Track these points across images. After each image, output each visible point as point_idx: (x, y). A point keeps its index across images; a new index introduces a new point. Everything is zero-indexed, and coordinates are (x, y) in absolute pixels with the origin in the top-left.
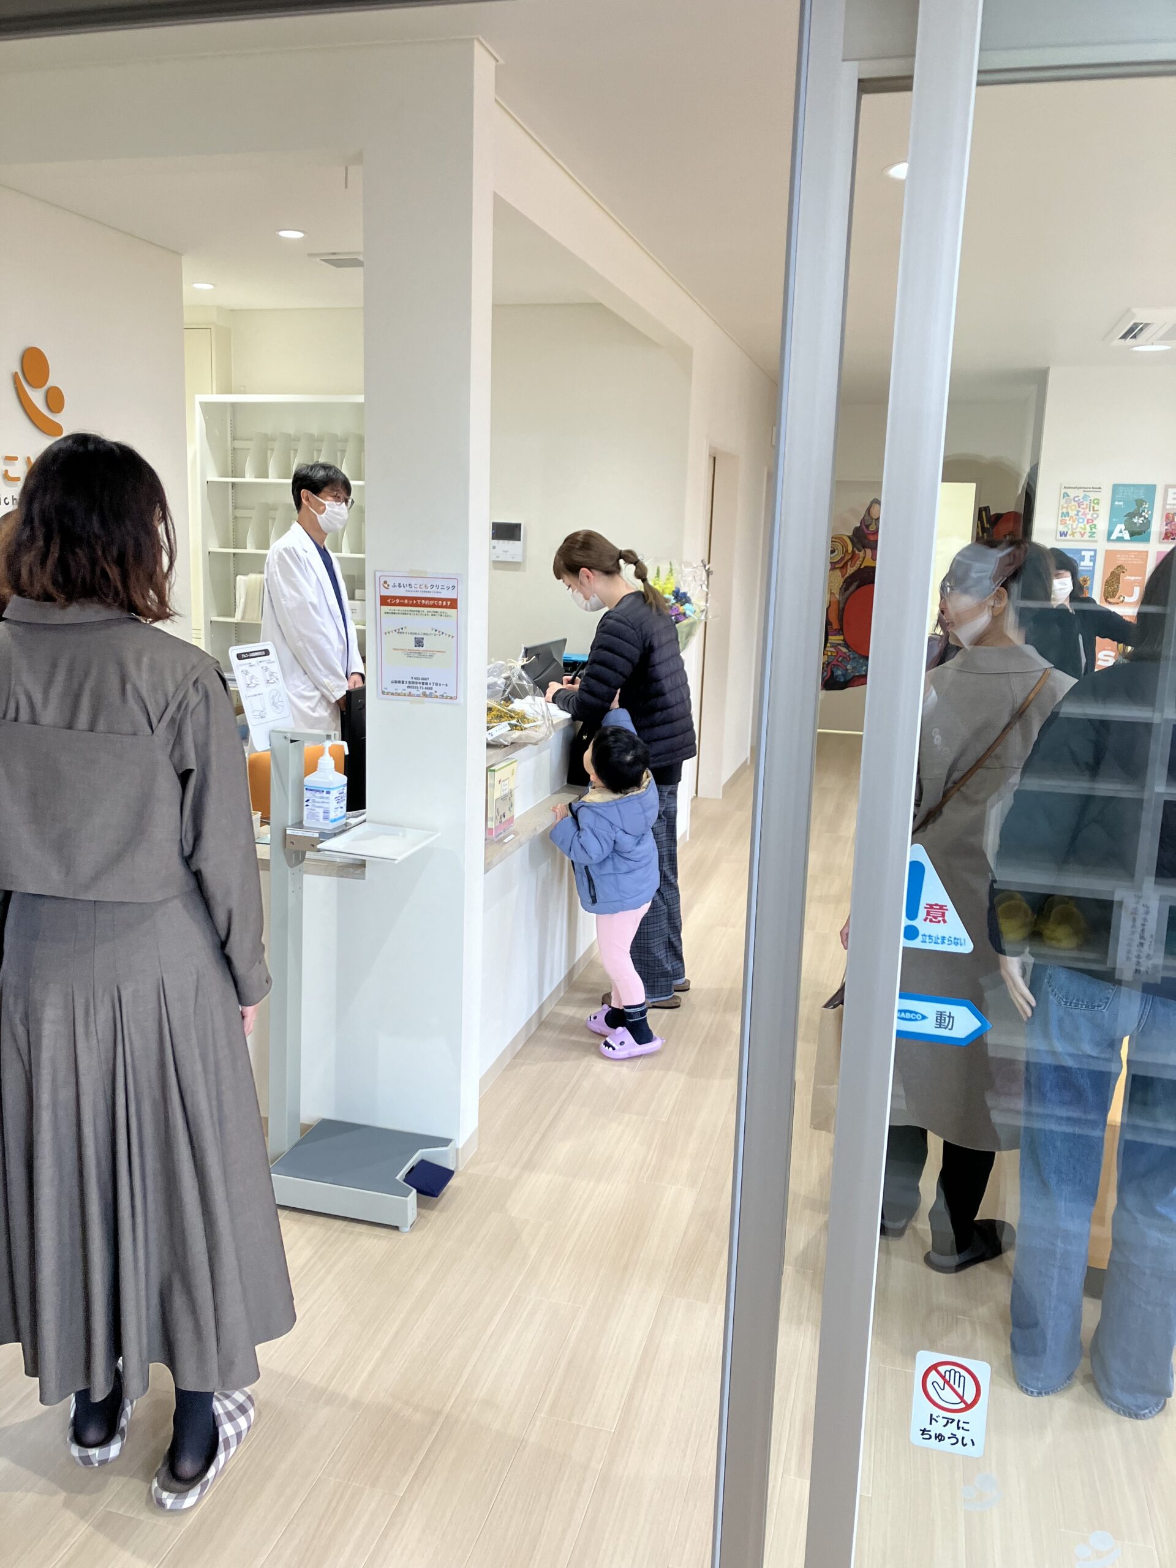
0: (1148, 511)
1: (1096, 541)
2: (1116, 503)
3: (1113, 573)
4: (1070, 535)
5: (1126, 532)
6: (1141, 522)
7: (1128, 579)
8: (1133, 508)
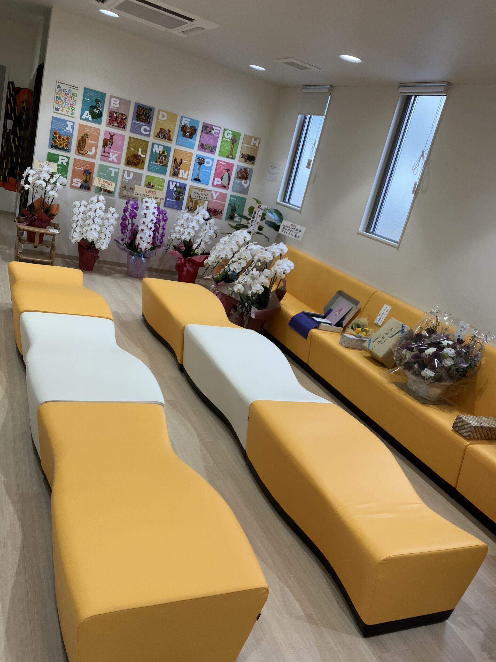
1: (74, 118)
2: (86, 98)
3: (82, 137)
4: (61, 111)
5: (90, 116)
6: (98, 112)
7: (90, 142)
8: (94, 104)
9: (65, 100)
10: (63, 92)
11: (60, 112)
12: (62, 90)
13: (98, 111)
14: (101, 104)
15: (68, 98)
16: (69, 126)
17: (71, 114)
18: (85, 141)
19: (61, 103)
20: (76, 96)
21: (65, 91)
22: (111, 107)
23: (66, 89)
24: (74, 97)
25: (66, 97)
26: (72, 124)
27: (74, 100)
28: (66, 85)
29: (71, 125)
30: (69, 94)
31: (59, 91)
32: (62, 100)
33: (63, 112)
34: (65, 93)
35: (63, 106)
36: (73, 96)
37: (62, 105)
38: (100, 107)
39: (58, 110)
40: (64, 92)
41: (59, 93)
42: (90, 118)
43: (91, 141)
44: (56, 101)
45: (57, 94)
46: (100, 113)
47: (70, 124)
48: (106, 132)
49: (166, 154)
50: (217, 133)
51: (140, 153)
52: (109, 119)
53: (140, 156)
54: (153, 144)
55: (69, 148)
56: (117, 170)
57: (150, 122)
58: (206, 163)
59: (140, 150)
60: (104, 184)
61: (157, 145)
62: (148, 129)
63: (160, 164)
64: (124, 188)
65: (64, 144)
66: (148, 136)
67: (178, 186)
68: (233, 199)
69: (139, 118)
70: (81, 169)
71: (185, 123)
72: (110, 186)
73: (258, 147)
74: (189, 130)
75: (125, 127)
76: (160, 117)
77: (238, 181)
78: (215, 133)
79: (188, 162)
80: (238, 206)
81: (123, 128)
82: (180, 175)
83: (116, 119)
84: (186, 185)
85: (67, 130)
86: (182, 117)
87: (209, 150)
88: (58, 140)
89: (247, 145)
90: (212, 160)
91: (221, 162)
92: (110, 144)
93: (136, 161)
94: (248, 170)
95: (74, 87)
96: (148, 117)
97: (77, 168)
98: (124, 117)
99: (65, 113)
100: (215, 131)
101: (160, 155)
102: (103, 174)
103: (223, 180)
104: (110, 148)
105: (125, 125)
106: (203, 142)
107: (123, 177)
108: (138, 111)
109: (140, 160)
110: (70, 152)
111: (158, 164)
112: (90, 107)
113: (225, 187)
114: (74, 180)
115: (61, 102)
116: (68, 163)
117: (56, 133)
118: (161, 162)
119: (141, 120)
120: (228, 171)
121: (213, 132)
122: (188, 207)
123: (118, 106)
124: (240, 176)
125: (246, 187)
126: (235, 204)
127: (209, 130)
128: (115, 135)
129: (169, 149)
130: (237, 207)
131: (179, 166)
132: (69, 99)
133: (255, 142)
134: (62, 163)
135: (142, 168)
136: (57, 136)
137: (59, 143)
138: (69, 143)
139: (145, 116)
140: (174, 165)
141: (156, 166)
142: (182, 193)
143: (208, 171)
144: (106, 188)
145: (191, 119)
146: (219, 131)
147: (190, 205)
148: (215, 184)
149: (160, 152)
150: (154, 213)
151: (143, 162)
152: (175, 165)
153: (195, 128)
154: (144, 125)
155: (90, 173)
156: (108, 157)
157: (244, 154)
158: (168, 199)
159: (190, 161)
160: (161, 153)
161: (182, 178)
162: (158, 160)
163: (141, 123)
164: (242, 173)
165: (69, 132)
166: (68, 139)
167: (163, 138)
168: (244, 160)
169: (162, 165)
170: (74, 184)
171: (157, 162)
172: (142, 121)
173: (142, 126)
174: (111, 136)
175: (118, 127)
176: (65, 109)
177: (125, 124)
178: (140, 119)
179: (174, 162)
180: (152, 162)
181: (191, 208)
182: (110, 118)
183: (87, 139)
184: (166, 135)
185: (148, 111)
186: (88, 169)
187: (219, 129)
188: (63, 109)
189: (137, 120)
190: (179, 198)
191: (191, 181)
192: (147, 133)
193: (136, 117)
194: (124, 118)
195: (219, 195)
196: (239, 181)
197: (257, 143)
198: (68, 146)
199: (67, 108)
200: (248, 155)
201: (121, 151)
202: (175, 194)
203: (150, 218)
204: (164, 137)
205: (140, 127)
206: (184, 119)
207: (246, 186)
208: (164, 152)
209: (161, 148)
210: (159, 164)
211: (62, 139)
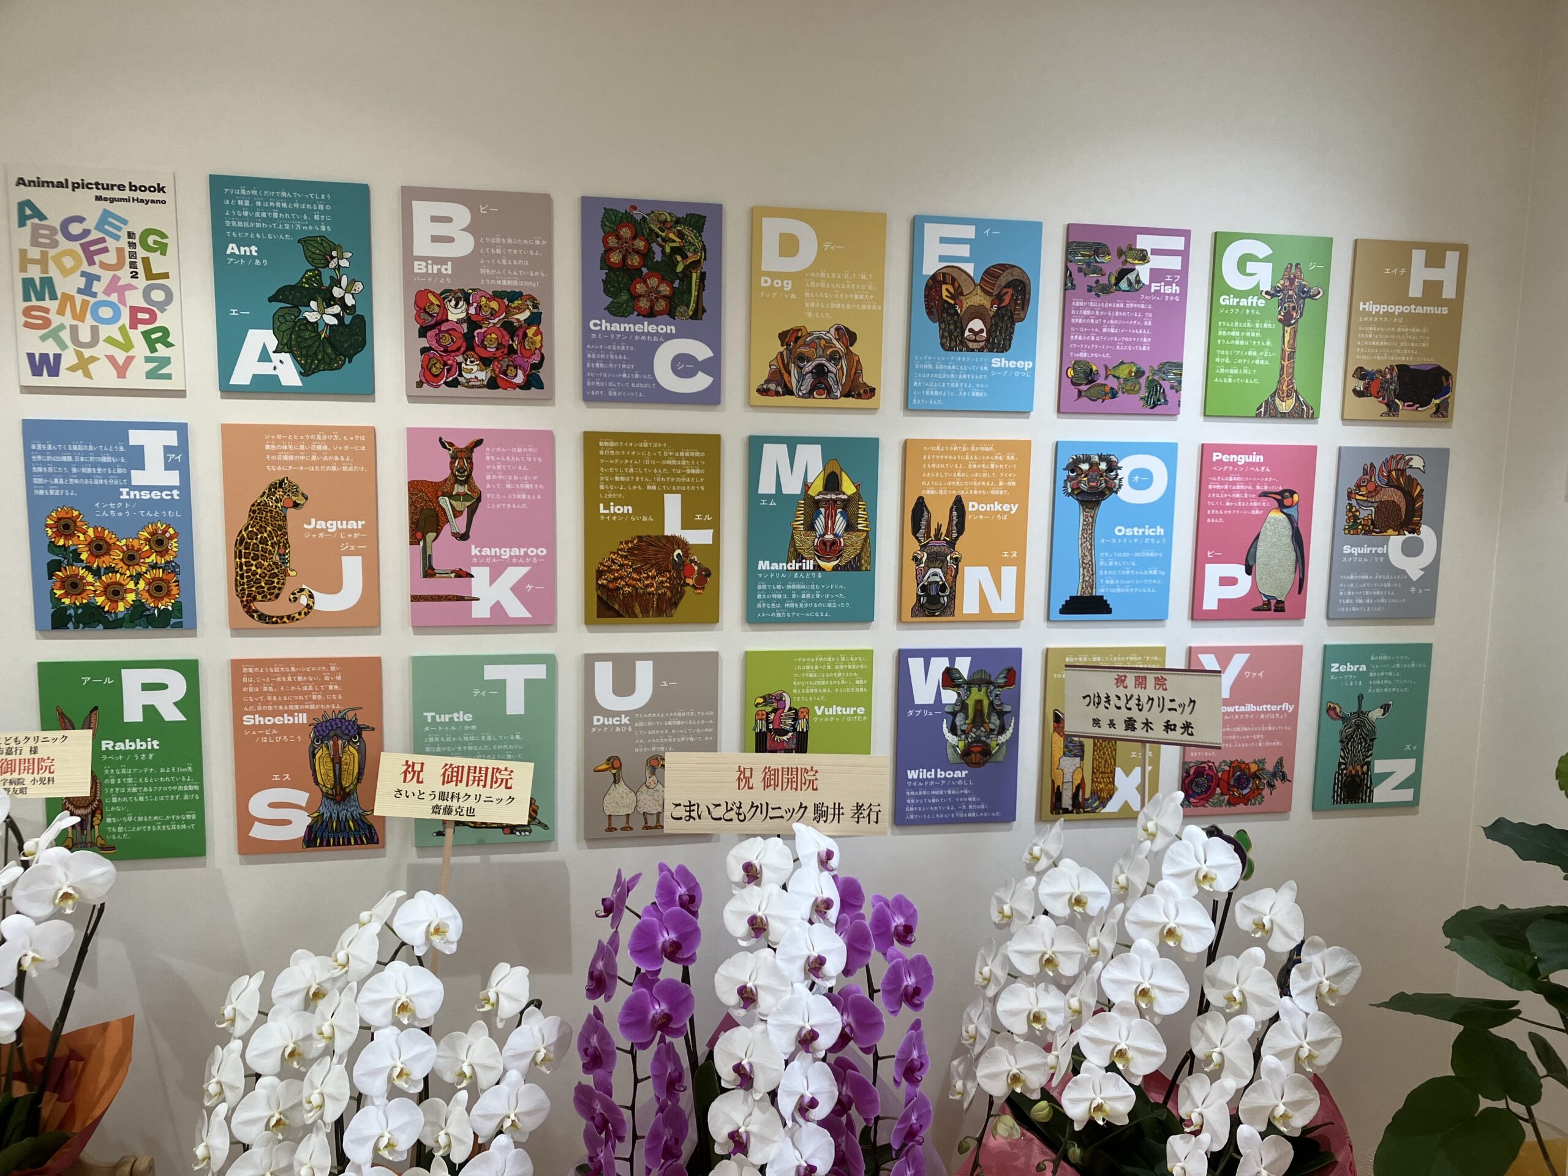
0: (352, 282)
1: (181, 394)
2: (232, 249)
3: (258, 511)
4: (73, 369)
5: (286, 357)
6: (334, 321)
7: (315, 530)
8: (295, 271)
9: (87, 291)
10: (64, 244)
11: (66, 378)
12: (52, 230)
13: (337, 309)
14: (344, 263)
15: (106, 276)
16: (154, 458)
17: (151, 375)
18: (282, 529)
19: (68, 320)
20: (163, 249)
21: (75, 229)
22: (419, 267)
23: (80, 219)
24: (146, 261)
25: (95, 270)
26: (171, 438)
27: (150, 275)
28: (75, 186)
29: (167, 449)
30: (111, 243)
31: (35, 243)
32: (68, 298)
33: (88, 374)
34: (76, 246)
35: (85, 336)
36: (141, 253)
37: (74, 330)
38: (344, 281)
39: (54, 372)
40: (70, 237)
41: (35, 253)
42: (288, 372)
43: (321, 524)
44: (27, 312)
45: (25, 261)
46: (348, 319)
47: (154, 444)
48: (415, 436)
49: (848, 488)
50: (1172, 272)
51: (672, 526)
52: (424, 351)
53: (676, 542)
54: (755, 446)
55: (178, 606)
56: (539, 672)
57: (706, 304)
58: (1125, 482)
59: (673, 505)
60: (450, 788)
61: (784, 448)
62: (701, 351)
63: (821, 563)
64: (609, 775)
65: (142, 584)
66: (711, 398)
67: (965, 675)
68: (1343, 669)
69: (624, 297)
70: (287, 720)
71: (942, 258)
72: (500, 792)
73: (1456, 305)
74: (978, 299)
75: (542, 373)
76: (771, 260)
77: (1355, 549)
78: (1157, 275)
79: (1006, 507)
80: (1386, 708)
81: (525, 386)
82: (969, 604)
83: (469, 337)
84: (1017, 653)
85: (140, 488)
86: (917, 226)
87: (1136, 397)
88: (88, 568)
89: (1383, 309)
90: (1167, 453)
91: (1226, 458)
92: (457, 514)
93: (655, 582)
94: (1417, 462)
95: (133, 188)
96: (686, 276)
97: (258, 720)
98: (521, 310)
99: (103, 375)
100: (1157, 262)
101: (813, 506)
102: (446, 718)
103: (1259, 568)
104: (464, 537)
105: (539, 366)
106: (1083, 355)
107: (590, 705)
108: (609, 250)
109: (681, 567)
110: (194, 627)
111: (809, 565)
112: (271, 299)
113: (1280, 607)
114: (259, 804)
115: (61, 312)
116: (190, 703)
117: (66, 527)
118: (828, 549)
119: (644, 304)
120: (1282, 499)
121: (1143, 272)
122: (1057, 795)
123: (464, 245)
124: (1366, 513)
125: (1415, 574)
126: (1360, 698)
127: (1109, 263)
128: (479, 442)
129: (869, 448)
130: (1376, 714)
131: (952, 544)
132: (116, 279)
133: (1434, 274)
134: (150, 711)
135: (710, 617)
136: (80, 541)
137: (107, 587)
138: (171, 568)
139: (665, 271)
140: (913, 546)
141: (798, 581)
142: (1001, 714)
143: (1149, 532)
144: (471, 811)
145: (980, 224)
146: (1185, 254)
147: (1068, 778)
148: (1210, 603)
149: (806, 486)
150: (815, 966)
151: (707, 576)
152: (923, 547)
153: (1016, 275)
154: (668, 337)
155: (360, 730)
156: (461, 598)
157: (1369, 368)
158: (912, 774)
159: (1021, 495)
160: (813, 492)
161: (986, 619)
162: (806, 542)
163: (647, 327)
164: (1377, 490)
165: (156, 495)
166: (159, 543)
167: (810, 394)
168: (1374, 406)
169: (835, 568)
170: (258, 832)
171: (800, 558)
172: (651, 314)
173: (660, 344)
174: (454, 458)
175: (492, 384)
176: (102, 349)
177: (536, 359)
178: (636, 297)
179: (916, 529)
180: (763, 565)
181: (1075, 796)
182: (423, 342)
183: (291, 513)
184: (831, 366)
185: (681, 235)
186: (334, 708)
187: (1178, 243)
188: (87, 353)
189: (617, 311)
190: (986, 752)
191: (1048, 619)
192: (701, 382)
193: (607, 291)
194: (524, 316)
195: (1245, 667)
196: (1366, 550)
197: (1447, 275)
198: (168, 594)
199: (110, 340)
200: (1403, 368)
201: (549, 539)
202: (953, 730)
203: (783, 1027)
204: (820, 384)
205: (646, 352)
206: (933, 232)
207: (1414, 567)
208: (832, 482)
209: (812, 460)
210: (818, 568)
211: (116, 555)
